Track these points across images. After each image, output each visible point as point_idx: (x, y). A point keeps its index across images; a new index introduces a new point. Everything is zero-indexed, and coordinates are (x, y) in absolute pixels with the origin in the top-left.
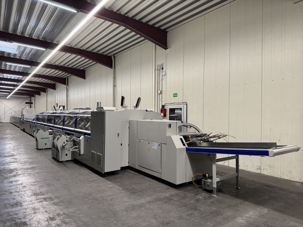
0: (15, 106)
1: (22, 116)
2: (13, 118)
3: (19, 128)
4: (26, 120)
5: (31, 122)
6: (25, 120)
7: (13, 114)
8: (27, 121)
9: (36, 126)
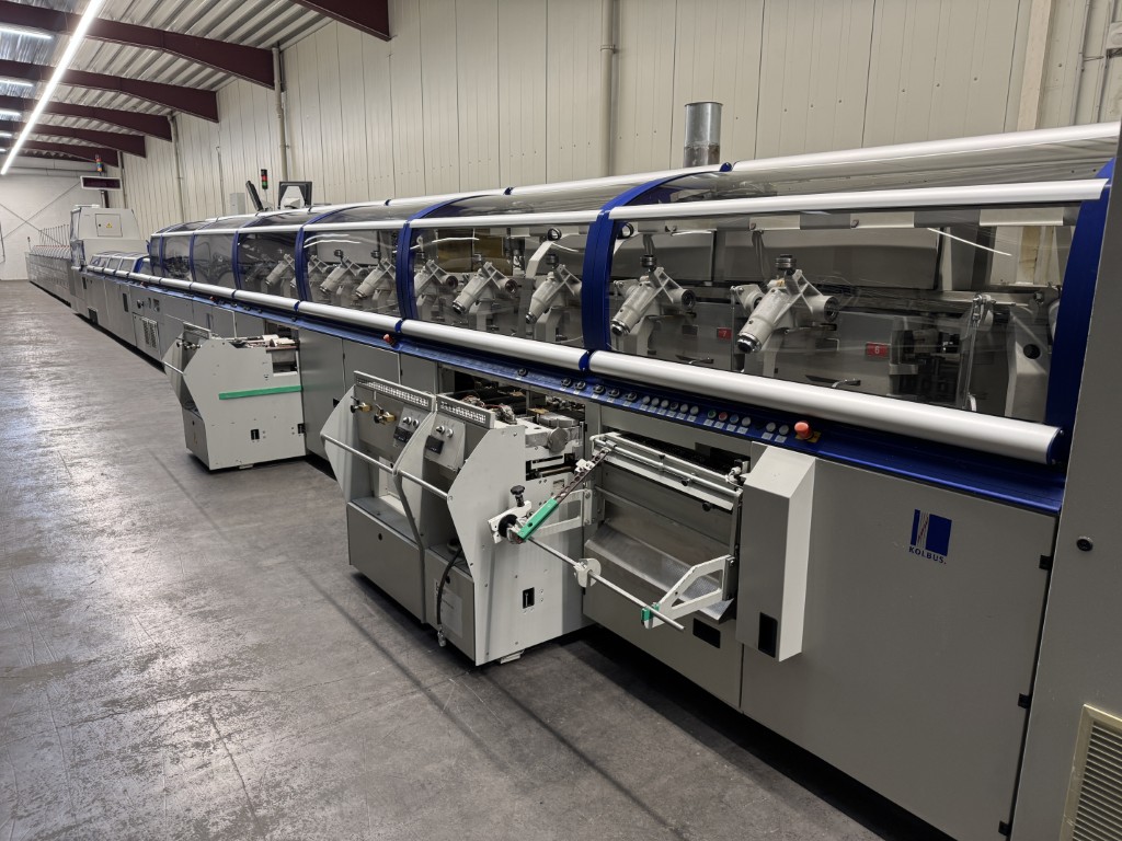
0: (42, 208)
1: (75, 253)
2: (39, 259)
3: (69, 305)
4: (99, 269)
5: (127, 278)
6: (91, 267)
7: (36, 241)
8: (102, 273)
9: (156, 302)
